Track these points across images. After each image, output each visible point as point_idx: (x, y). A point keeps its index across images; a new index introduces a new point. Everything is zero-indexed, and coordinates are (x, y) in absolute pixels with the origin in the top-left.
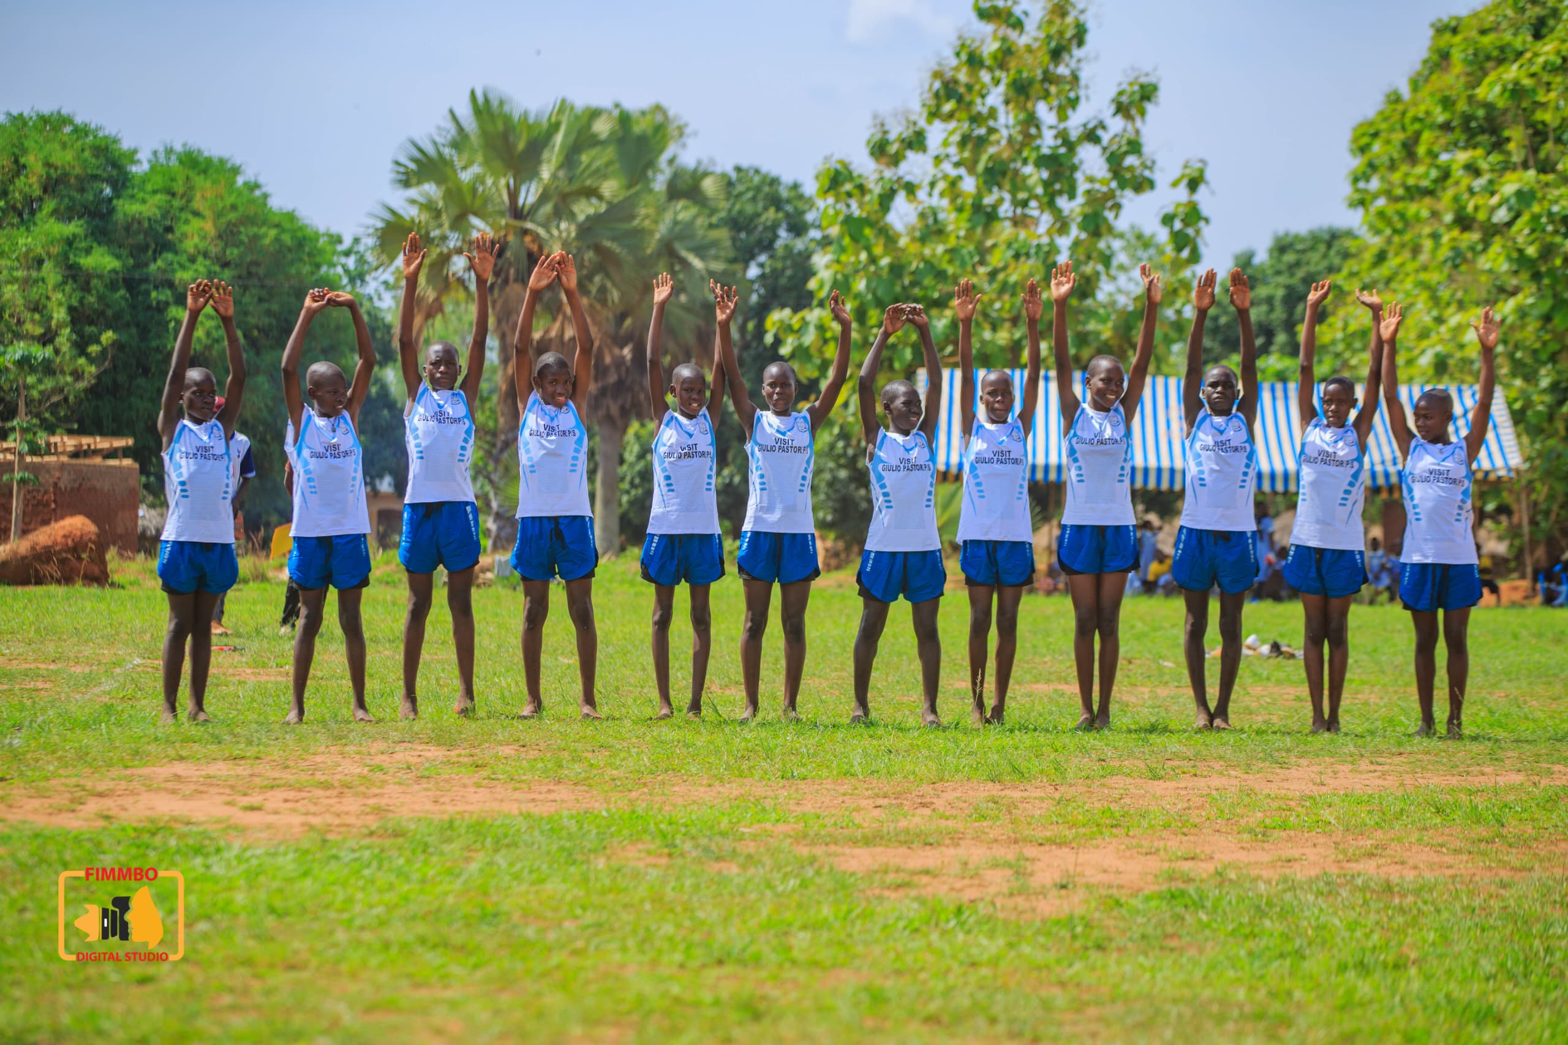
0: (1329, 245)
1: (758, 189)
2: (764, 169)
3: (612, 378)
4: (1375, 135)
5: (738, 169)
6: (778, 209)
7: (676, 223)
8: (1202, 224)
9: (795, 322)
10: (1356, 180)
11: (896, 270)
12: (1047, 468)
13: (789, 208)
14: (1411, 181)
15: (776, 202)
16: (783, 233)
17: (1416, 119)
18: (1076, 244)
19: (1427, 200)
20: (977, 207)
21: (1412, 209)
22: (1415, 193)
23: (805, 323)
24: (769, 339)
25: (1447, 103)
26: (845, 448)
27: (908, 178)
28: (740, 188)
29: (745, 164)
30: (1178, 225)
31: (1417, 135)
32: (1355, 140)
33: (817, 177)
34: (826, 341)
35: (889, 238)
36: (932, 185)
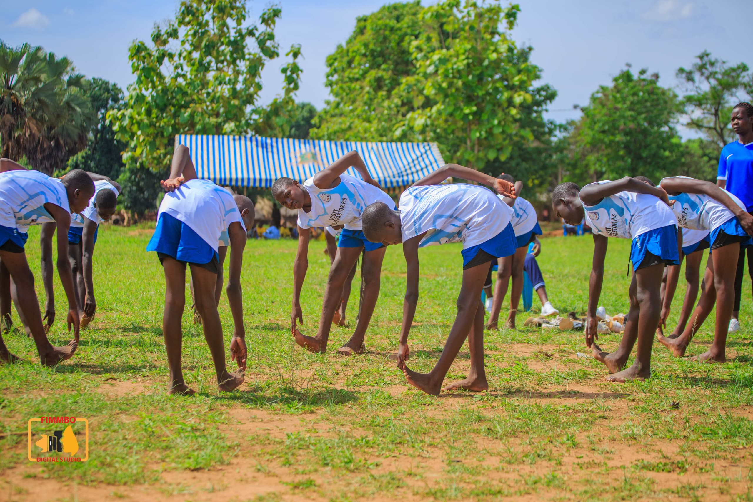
0: (303, 108)
1: (101, 86)
2: (103, 79)
3: (47, 152)
4: (336, 59)
5: (94, 79)
6: (109, 93)
7: (71, 95)
8: (300, 72)
9: (119, 115)
10: (328, 76)
11: (165, 91)
12: (237, 180)
13: (113, 93)
14: (351, 76)
15: (108, 90)
16: (110, 102)
17: (354, 52)
18: (245, 80)
19: (359, 82)
20: (201, 63)
21: (353, 85)
22: (352, 80)
23: (123, 115)
24: (107, 123)
25: (366, 45)
26: (135, 178)
27: (169, 51)
28: (94, 85)
29: (96, 77)
30: (289, 73)
31: (354, 58)
32: (327, 61)
33: (129, 51)
34: (133, 124)
35: (161, 77)
36: (180, 55)
